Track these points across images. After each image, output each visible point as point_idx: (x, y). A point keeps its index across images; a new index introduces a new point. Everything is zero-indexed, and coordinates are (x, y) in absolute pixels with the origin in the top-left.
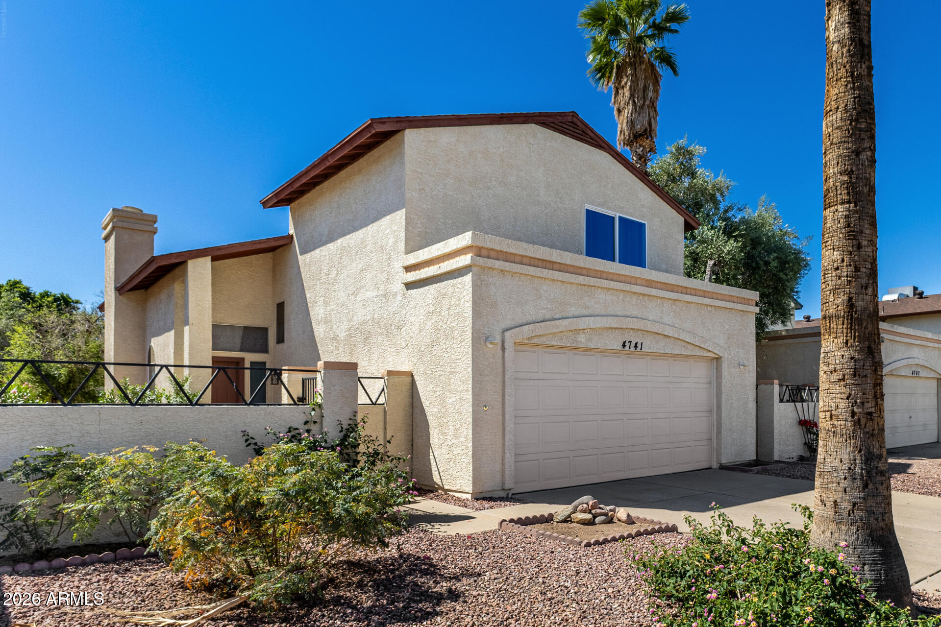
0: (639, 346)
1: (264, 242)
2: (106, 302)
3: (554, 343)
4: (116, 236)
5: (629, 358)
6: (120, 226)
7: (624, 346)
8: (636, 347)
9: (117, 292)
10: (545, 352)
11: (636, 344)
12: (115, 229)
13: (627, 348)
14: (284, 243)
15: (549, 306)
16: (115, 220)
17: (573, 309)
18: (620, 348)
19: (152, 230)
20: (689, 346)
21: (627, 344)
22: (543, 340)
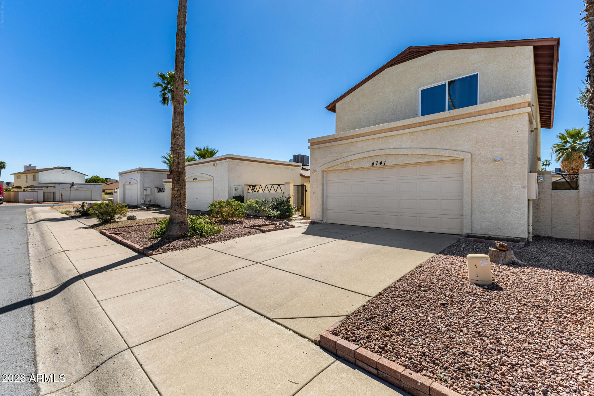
0: (383, 163)
3: (337, 169)
5: (384, 169)
7: (373, 164)
8: (381, 163)
10: (340, 172)
11: (381, 162)
13: (375, 165)
15: (335, 155)
17: (346, 154)
18: (371, 165)
20: (426, 157)
21: (375, 163)
22: (333, 168)
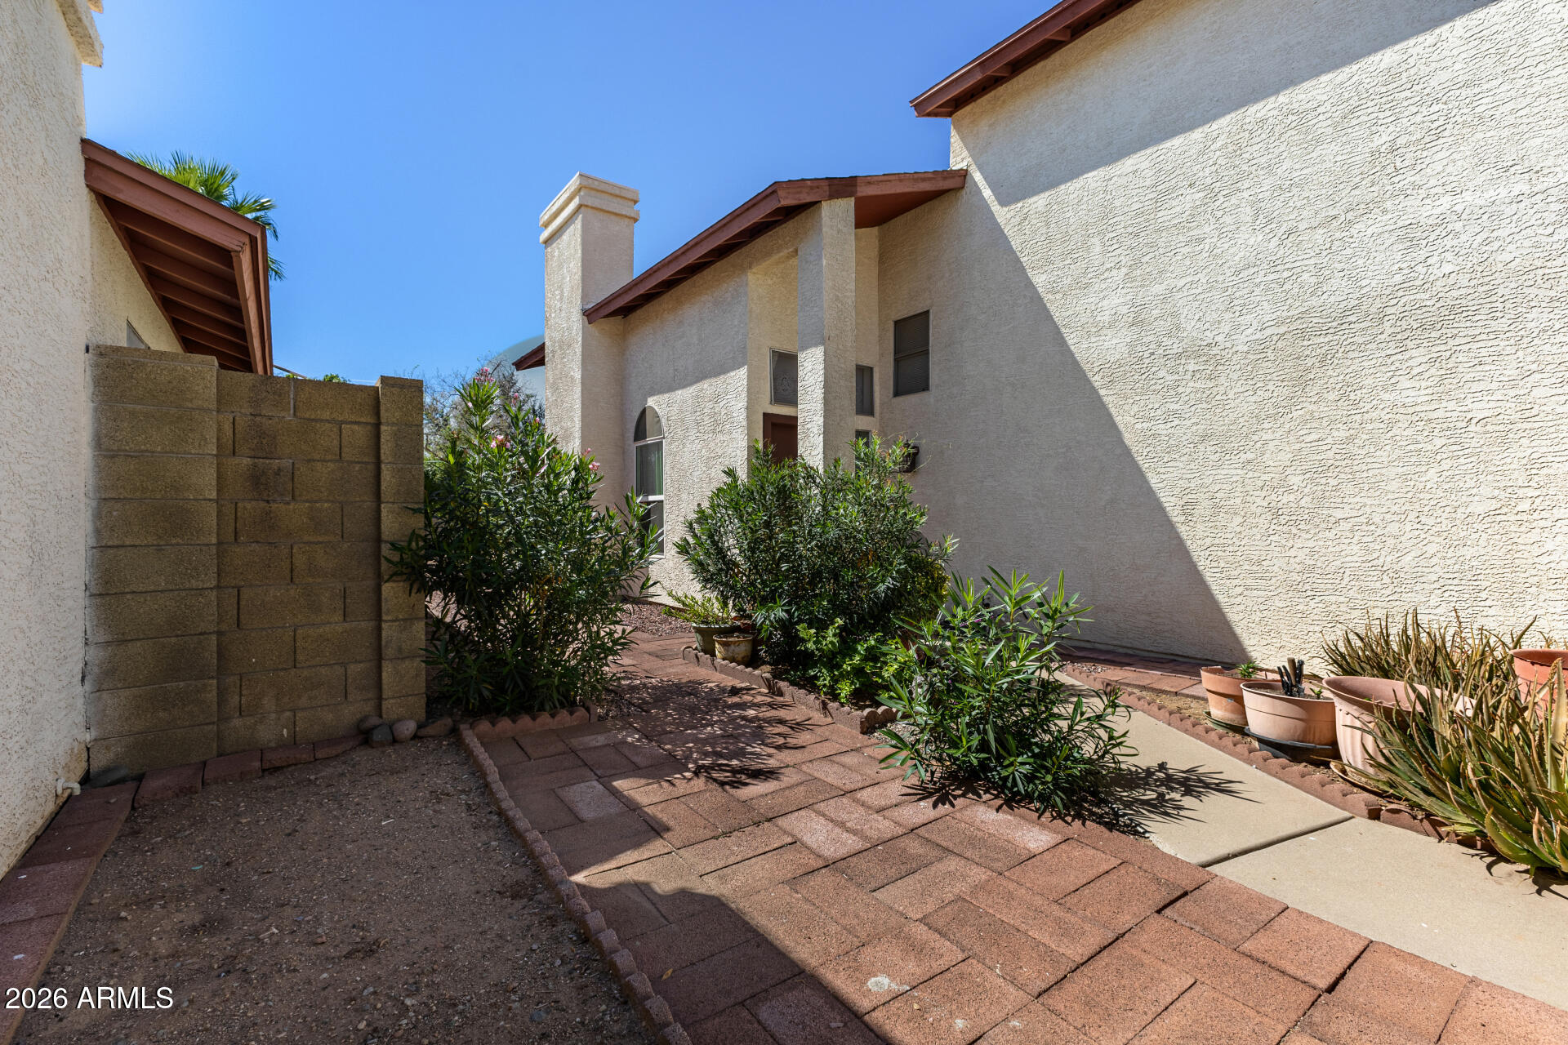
1: (930, 179)
2: (548, 344)
4: (583, 221)
6: (589, 204)
9: (585, 318)
12: (583, 208)
14: (951, 186)
16: (582, 193)
19: (632, 215)
